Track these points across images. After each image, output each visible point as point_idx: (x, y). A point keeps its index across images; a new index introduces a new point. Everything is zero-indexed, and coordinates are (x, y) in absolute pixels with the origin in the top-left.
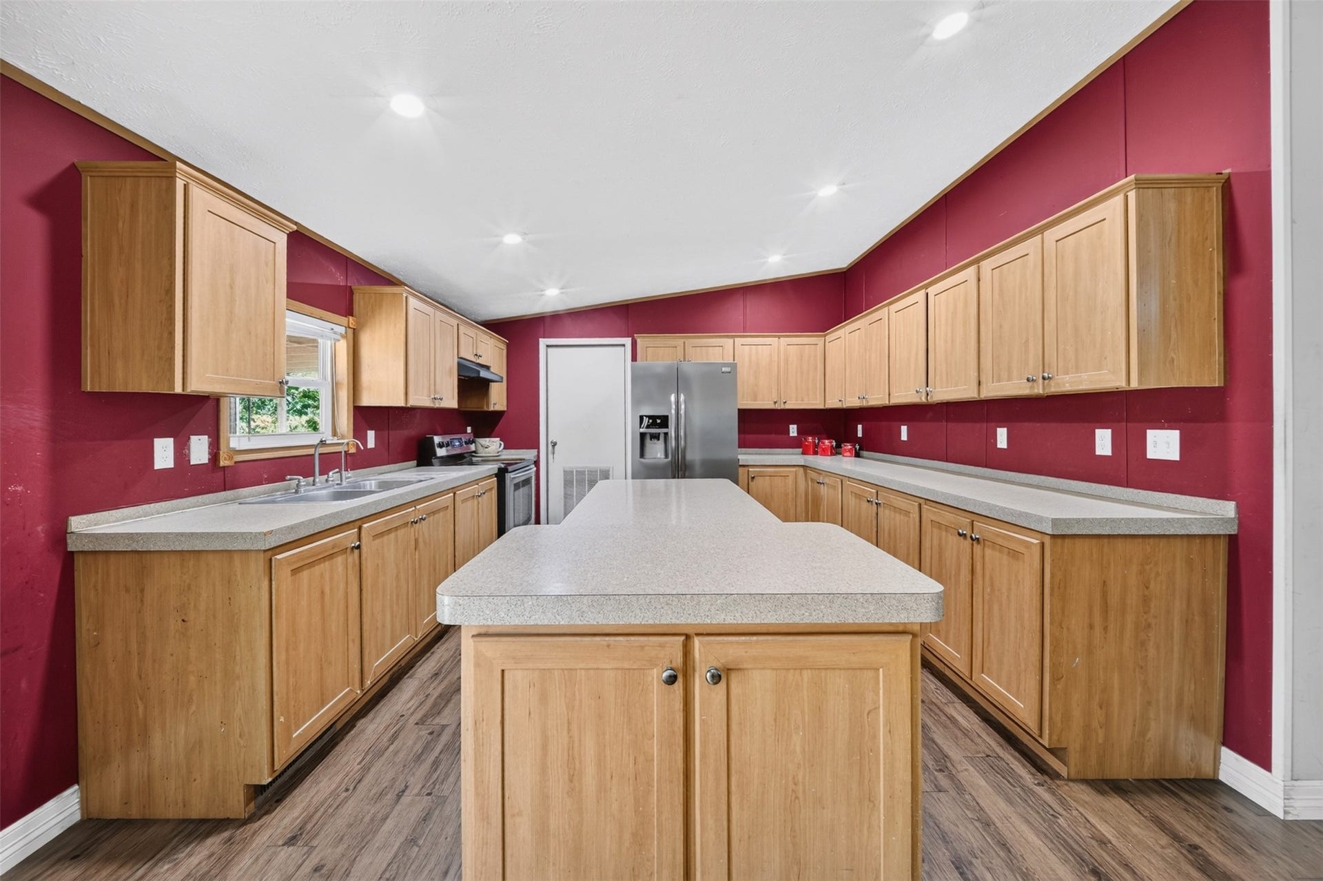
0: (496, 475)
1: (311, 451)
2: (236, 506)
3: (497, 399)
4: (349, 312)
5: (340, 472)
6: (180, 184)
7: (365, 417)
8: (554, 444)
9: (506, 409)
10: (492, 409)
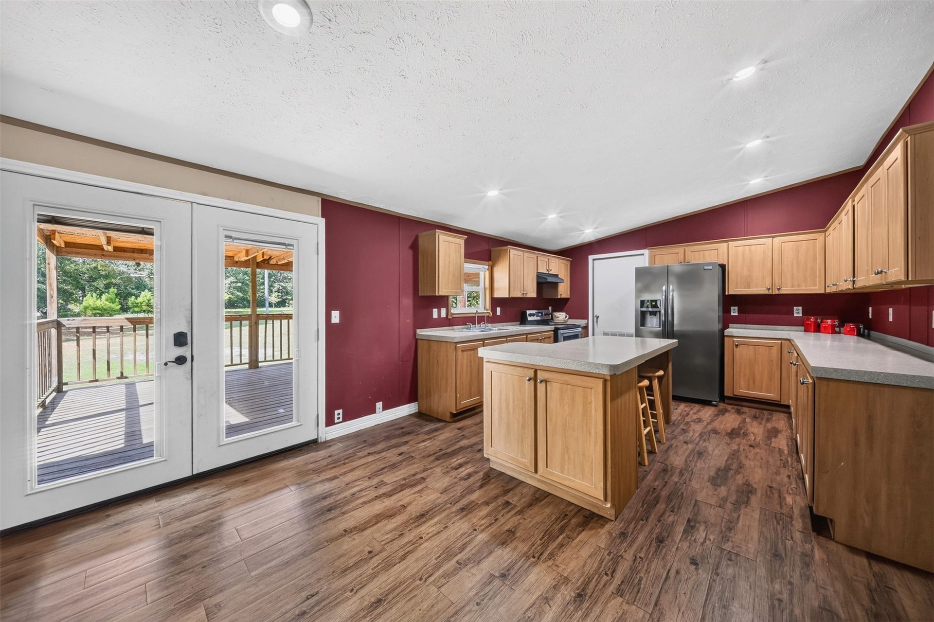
0: (554, 331)
1: (474, 315)
2: (452, 331)
3: (564, 291)
4: (489, 259)
5: (485, 323)
6: (437, 235)
7: (496, 302)
8: (598, 317)
9: (569, 297)
10: (559, 297)
